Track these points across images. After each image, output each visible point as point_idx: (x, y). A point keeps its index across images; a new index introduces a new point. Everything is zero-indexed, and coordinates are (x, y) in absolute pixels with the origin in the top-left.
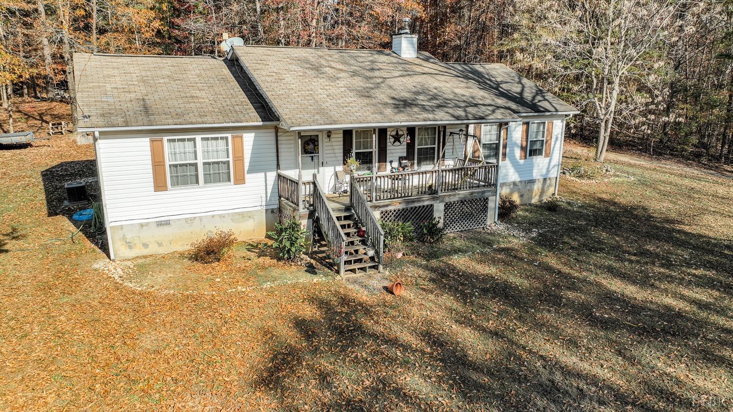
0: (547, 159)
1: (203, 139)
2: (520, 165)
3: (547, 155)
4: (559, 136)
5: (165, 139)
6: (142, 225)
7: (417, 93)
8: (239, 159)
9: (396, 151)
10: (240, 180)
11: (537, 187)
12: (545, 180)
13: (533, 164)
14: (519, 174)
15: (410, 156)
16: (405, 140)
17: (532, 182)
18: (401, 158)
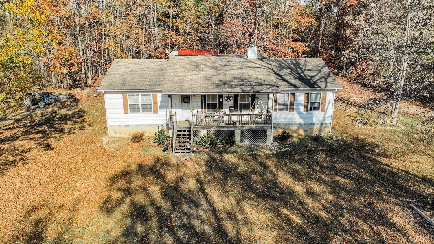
0: (323, 113)
1: (141, 95)
2: (303, 115)
3: (322, 111)
4: (332, 101)
5: (128, 94)
6: (119, 126)
8: (155, 103)
9: (228, 104)
10: (156, 112)
11: (316, 128)
12: (322, 124)
13: (312, 115)
14: (303, 120)
15: (235, 106)
16: (232, 99)
17: (313, 124)
18: (231, 107)
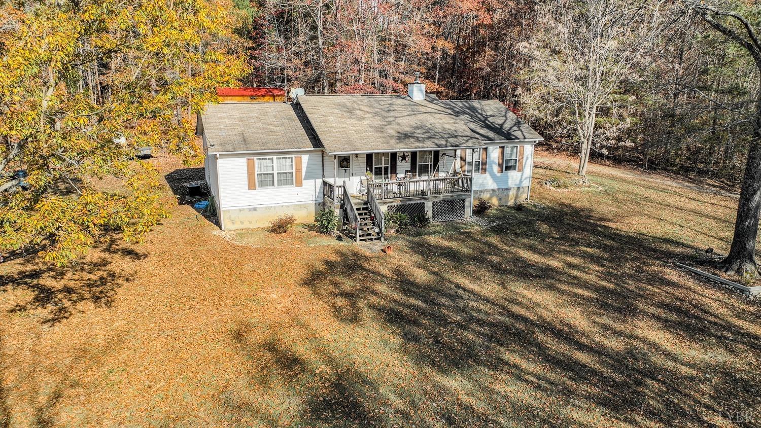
0: (520, 174)
1: (277, 158)
2: (498, 177)
3: (519, 170)
4: (530, 157)
5: (256, 158)
6: (240, 210)
7: (417, 128)
8: (299, 171)
9: (403, 166)
10: (299, 184)
11: (512, 193)
12: (519, 188)
13: (507, 176)
14: (497, 184)
15: (413, 169)
16: (409, 159)
17: (508, 189)
18: (407, 172)
